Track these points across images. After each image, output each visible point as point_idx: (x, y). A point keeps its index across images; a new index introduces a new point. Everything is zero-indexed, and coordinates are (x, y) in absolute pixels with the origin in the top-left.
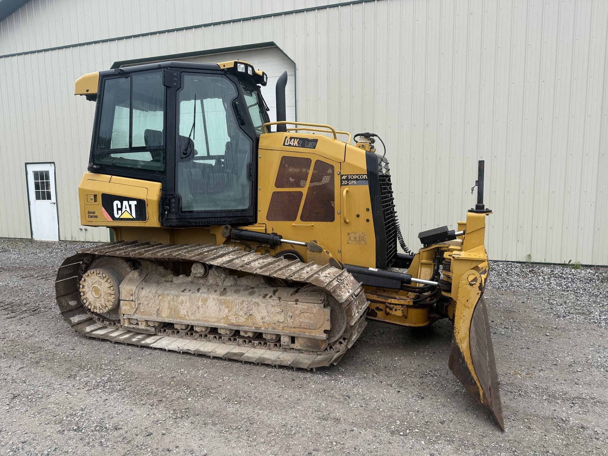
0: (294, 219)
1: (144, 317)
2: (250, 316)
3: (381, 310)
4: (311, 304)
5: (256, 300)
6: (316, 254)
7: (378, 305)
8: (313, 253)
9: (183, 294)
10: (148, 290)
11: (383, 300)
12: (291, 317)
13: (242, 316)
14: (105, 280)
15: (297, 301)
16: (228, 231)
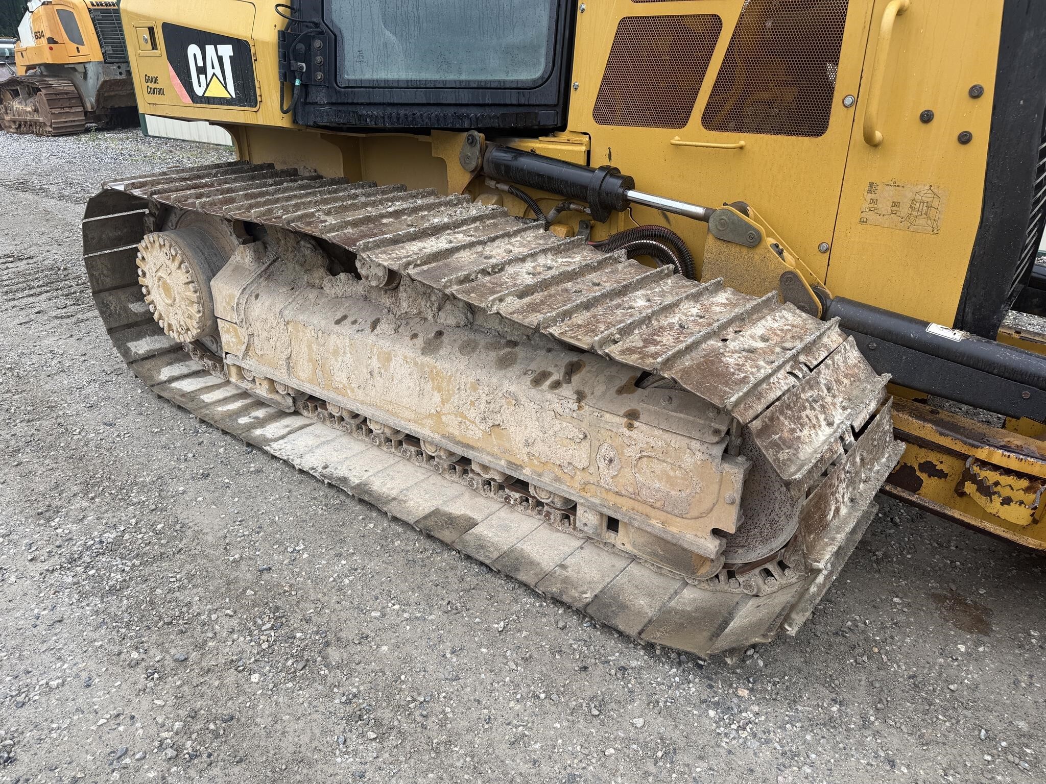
0: (678, 120)
1: (264, 369)
2: (496, 429)
3: (941, 475)
4: (679, 437)
5: (513, 388)
6: (736, 255)
7: (933, 457)
8: (724, 248)
9: (337, 328)
10: (267, 304)
11: (958, 447)
12: (611, 461)
13: (474, 422)
14: (177, 263)
15: (633, 415)
16: (476, 151)
